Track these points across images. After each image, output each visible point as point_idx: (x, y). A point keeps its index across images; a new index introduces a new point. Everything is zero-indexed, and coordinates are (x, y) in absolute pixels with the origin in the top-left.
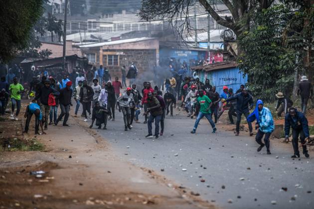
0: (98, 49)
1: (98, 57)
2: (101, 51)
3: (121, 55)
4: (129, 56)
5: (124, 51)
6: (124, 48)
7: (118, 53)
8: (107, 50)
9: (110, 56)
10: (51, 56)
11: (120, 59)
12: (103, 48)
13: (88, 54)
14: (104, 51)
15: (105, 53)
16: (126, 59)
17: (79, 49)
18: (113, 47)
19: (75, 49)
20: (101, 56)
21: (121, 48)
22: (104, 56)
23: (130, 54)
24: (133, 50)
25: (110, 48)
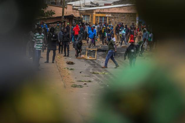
0: (92, 11)
1: (92, 17)
2: (94, 13)
3: (109, 17)
4: (115, 18)
5: (112, 13)
6: (112, 12)
7: (107, 15)
8: (98, 13)
9: (101, 17)
10: (54, 16)
11: (109, 19)
12: (96, 11)
13: (84, 16)
14: (96, 13)
15: (98, 15)
16: (113, 20)
17: (78, 11)
18: (104, 10)
19: (75, 11)
20: (94, 17)
21: (110, 12)
22: (96, 17)
23: (116, 16)
24: (118, 13)
25: (101, 11)
